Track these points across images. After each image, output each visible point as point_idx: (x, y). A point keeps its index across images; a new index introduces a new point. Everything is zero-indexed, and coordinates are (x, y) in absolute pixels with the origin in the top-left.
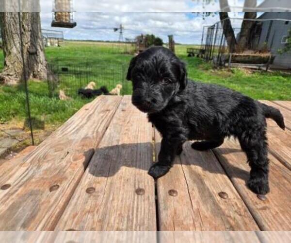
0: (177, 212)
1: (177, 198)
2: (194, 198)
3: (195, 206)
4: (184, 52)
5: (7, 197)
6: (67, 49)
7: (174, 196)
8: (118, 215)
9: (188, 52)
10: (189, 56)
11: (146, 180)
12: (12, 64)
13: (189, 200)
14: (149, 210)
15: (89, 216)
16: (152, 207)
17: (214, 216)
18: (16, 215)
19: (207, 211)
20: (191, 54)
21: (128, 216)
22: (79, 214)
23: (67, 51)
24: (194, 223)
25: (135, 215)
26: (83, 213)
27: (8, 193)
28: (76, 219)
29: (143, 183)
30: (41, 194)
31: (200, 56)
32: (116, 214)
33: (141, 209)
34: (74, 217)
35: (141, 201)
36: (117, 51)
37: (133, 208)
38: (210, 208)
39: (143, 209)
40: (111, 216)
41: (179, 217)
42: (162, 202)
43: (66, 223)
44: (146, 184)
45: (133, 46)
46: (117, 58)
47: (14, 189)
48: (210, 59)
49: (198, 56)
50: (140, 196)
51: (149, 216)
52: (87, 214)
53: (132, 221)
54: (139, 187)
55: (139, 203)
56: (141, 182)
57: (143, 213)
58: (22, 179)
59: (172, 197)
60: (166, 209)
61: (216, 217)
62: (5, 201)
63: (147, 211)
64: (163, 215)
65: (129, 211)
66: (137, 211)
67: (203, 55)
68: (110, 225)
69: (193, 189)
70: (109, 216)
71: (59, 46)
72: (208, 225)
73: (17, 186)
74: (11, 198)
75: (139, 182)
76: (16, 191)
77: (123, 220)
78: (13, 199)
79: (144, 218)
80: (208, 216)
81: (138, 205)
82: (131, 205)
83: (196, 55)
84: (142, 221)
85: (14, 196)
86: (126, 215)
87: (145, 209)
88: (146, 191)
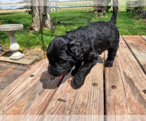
0: (116, 98)
1: (116, 90)
2: (127, 91)
3: (128, 96)
4: (124, 10)
5: (32, 80)
6: (60, 12)
7: (115, 89)
8: (83, 95)
9: (126, 10)
10: (127, 11)
11: (99, 79)
12: (36, 21)
13: (124, 92)
14: (100, 95)
15: (69, 93)
16: (102, 93)
17: (140, 103)
18: (36, 89)
19: (135, 100)
20: (129, 11)
21: (88, 96)
22: (64, 92)
23: (60, 13)
24: (126, 105)
25: (92, 96)
26: (66, 92)
27: (33, 79)
28: (62, 94)
29: (97, 81)
30: (47, 81)
31: (134, 11)
32: (82, 94)
33: (95, 94)
34: (61, 93)
35: (96, 90)
36: (85, 12)
37: (91, 92)
38: (137, 98)
39: (96, 94)
40: (80, 95)
41: (117, 101)
42: (108, 91)
43: (58, 95)
44: (99, 81)
45: (94, 8)
46: (85, 15)
47: (36, 77)
48: (141, 13)
49: (133, 11)
50: (95, 87)
51: (100, 98)
52: (68, 93)
53: (91, 99)
54: (94, 82)
55: (95, 91)
56: (96, 80)
57: (96, 96)
58: (39, 73)
59: (114, 90)
60: (110, 95)
61: (141, 104)
62: (32, 82)
63: (99, 95)
64: (108, 98)
65: (89, 94)
66: (93, 94)
67: (136, 11)
68: (79, 99)
69: (127, 87)
70: (79, 95)
71: (56, 11)
72: (135, 108)
73: (37, 76)
74: (34, 81)
75: (95, 80)
76: (37, 78)
77: (85, 98)
78: (35, 82)
79: (97, 98)
80: (136, 102)
81: (94, 92)
82: (90, 91)
83: (131, 11)
84: (96, 100)
85: (36, 80)
86: (87, 96)
87: (97, 94)
88: (98, 85)
